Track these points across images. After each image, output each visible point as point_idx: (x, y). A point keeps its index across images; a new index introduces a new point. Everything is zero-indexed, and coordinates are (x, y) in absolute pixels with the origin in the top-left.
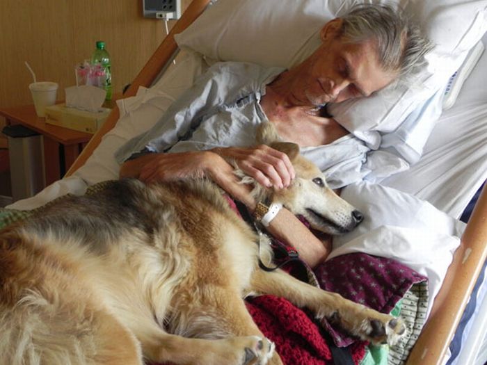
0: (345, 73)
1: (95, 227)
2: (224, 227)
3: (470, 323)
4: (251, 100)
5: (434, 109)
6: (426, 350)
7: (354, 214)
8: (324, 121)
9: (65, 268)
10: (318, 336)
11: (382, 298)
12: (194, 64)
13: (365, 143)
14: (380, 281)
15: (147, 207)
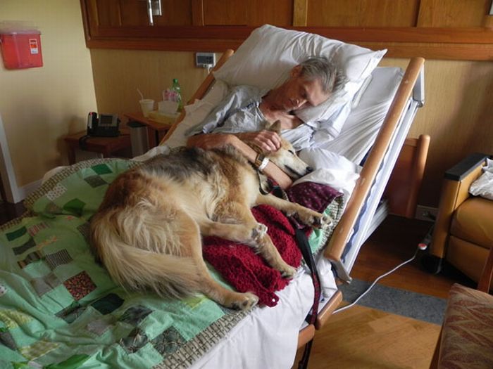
0: (305, 96)
1: (178, 170)
2: (244, 173)
3: (363, 216)
4: (254, 105)
5: (347, 109)
6: (342, 229)
7: (307, 168)
8: (292, 117)
9: (162, 189)
10: (289, 223)
11: (320, 204)
12: (224, 87)
13: (312, 128)
14: (319, 195)
15: (205, 162)
